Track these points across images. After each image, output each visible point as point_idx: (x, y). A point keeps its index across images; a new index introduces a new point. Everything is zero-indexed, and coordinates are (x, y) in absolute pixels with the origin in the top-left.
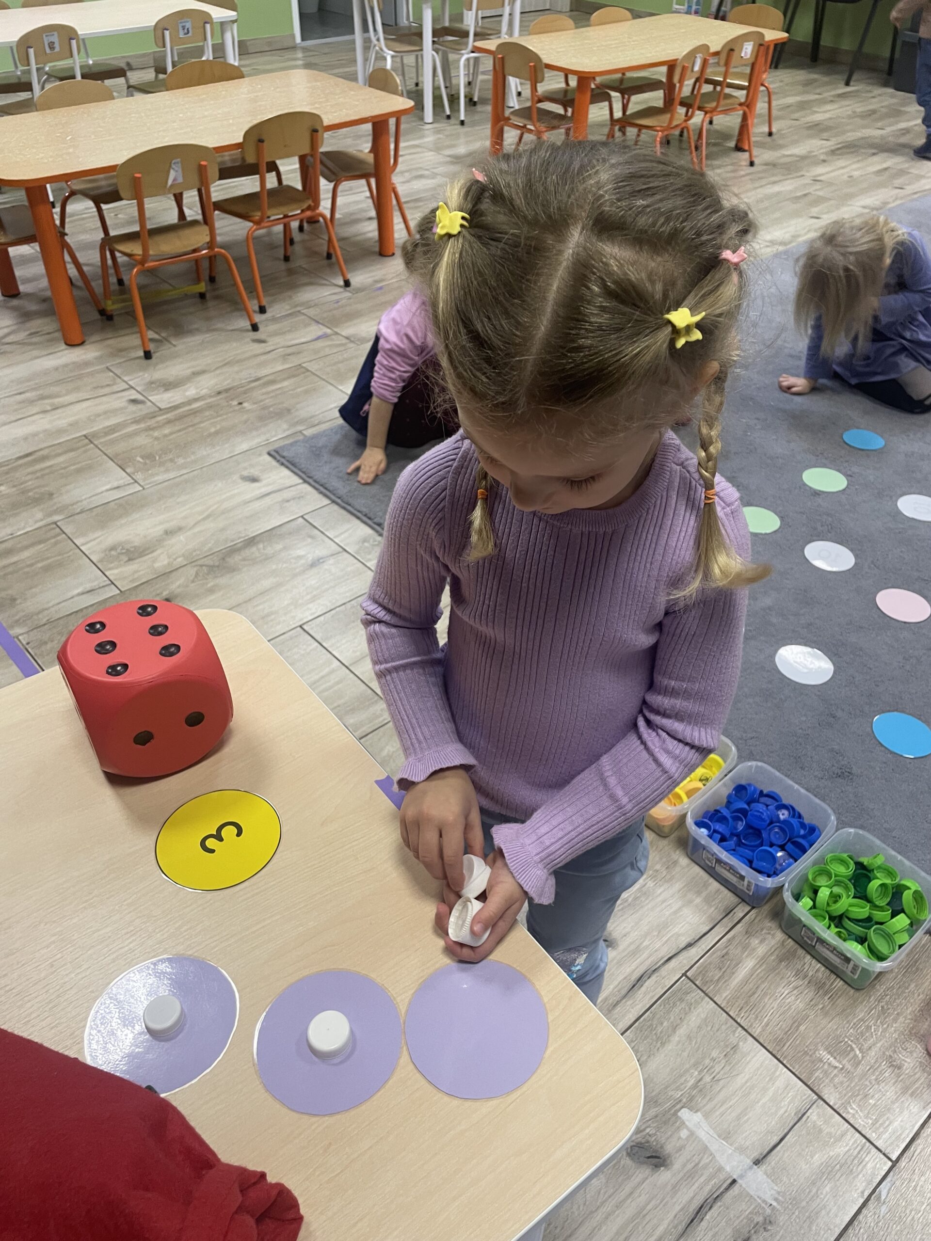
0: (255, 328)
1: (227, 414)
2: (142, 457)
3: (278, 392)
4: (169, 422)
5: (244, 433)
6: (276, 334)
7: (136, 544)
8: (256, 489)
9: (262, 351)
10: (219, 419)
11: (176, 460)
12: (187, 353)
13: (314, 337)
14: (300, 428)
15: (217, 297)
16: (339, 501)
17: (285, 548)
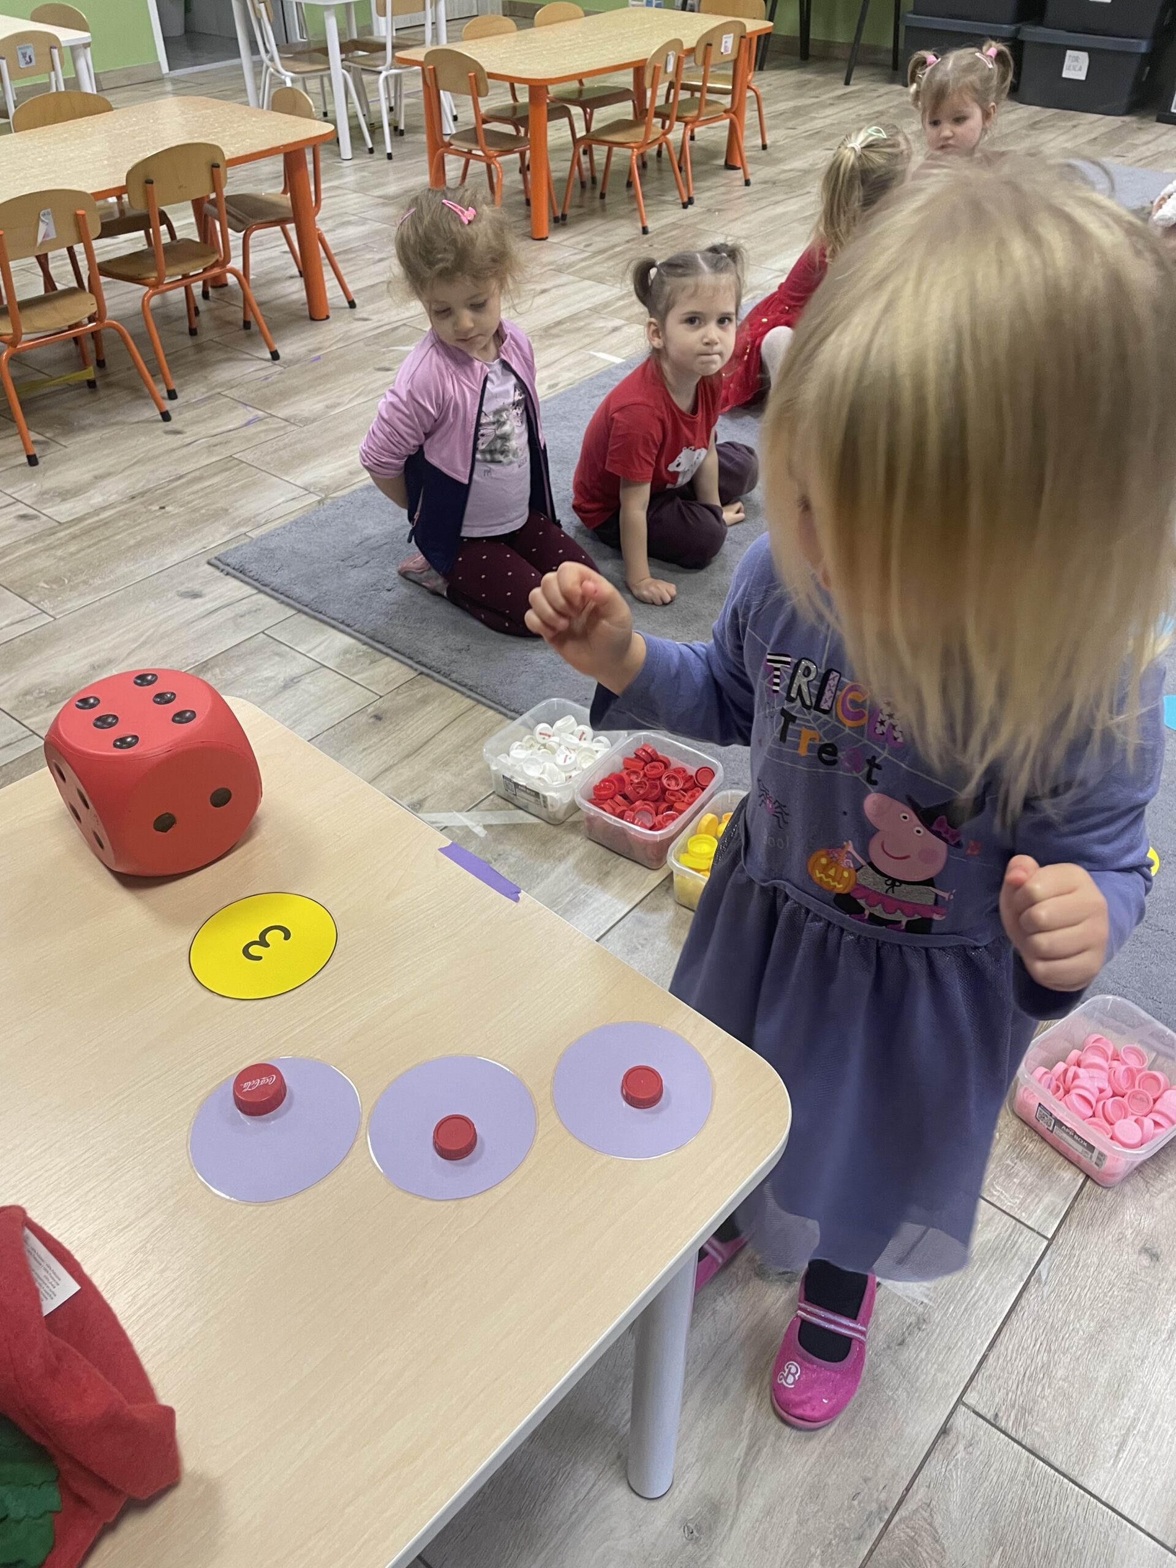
0: (166, 417)
1: (147, 521)
2: (46, 582)
3: (208, 490)
4: (74, 537)
5: (172, 542)
6: (193, 422)
7: (58, 685)
8: (199, 606)
9: (179, 443)
10: (137, 528)
11: (91, 581)
12: (83, 454)
13: (244, 422)
14: (243, 530)
15: (109, 385)
16: (306, 609)
17: (249, 671)
